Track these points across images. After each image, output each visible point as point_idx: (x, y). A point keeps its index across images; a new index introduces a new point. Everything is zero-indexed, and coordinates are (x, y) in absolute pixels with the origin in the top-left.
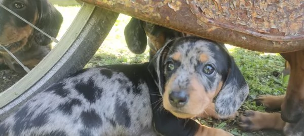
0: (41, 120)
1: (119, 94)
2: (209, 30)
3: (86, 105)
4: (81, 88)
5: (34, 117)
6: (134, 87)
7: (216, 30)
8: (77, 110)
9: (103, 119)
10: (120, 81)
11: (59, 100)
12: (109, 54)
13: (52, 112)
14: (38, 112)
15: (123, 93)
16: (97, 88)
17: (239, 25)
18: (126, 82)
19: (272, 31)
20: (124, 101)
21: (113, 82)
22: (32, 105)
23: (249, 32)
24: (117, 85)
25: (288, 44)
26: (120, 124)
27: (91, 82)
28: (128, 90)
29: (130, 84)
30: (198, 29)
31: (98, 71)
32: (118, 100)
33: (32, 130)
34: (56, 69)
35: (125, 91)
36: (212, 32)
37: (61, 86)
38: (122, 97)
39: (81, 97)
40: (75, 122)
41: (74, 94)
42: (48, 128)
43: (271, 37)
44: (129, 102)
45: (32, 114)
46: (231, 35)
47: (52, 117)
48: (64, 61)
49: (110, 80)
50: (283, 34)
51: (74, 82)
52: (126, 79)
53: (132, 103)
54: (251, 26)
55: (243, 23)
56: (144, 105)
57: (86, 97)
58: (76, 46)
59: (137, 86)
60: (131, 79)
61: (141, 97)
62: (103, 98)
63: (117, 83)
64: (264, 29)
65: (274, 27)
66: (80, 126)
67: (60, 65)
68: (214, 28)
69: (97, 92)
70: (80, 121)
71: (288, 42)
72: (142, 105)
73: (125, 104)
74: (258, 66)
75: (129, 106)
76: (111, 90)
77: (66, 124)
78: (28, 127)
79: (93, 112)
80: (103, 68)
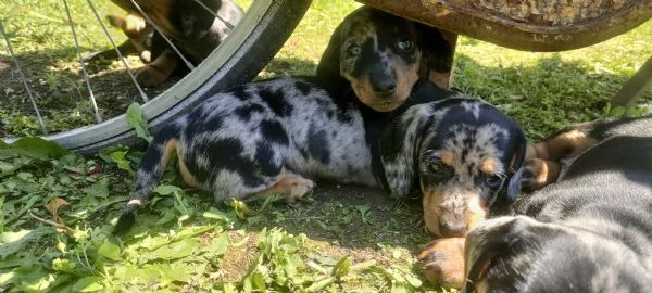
0: (216, 124)
1: (316, 118)
2: (439, 15)
3: (270, 115)
4: (266, 95)
5: (208, 119)
6: (340, 112)
7: (448, 15)
8: (257, 117)
9: (291, 140)
10: (319, 101)
11: (237, 103)
12: (303, 59)
13: (228, 115)
14: (213, 114)
15: (321, 118)
16: (286, 103)
17: (484, 8)
18: (327, 103)
19: (531, 19)
20: (322, 129)
21: (310, 101)
22: (207, 106)
23: (495, 18)
24: (314, 106)
25: (556, 38)
26: (314, 157)
27: (280, 93)
28: (330, 115)
29: (333, 107)
30: (424, 13)
31: (292, 82)
32: (312, 126)
33: (205, 134)
34: (230, 66)
35: (324, 115)
36: (443, 17)
37: (243, 88)
38: (320, 123)
39: (265, 105)
40: (253, 130)
41: (256, 99)
42: (222, 134)
43: (531, 28)
44: (330, 132)
45: (206, 115)
46: (470, 23)
47: (227, 121)
48: (241, 54)
49: (306, 98)
50: (550, 24)
51: (259, 87)
52: (329, 99)
53: (335, 134)
54: (501, 11)
55: (490, 6)
56: (355, 141)
57: (270, 106)
58: (258, 34)
59: (344, 111)
60: (335, 101)
61: (351, 129)
62: (293, 117)
63: (314, 103)
64: (520, 16)
65: (535, 12)
66: (258, 136)
67: (235, 61)
68: (446, 12)
69: (285, 107)
70: (258, 130)
71: (555, 35)
72: (350, 140)
73: (323, 133)
74: (571, 90)
75: (329, 137)
76: (305, 110)
77: (242, 131)
78: (201, 132)
79: (278, 125)
80: (301, 80)
